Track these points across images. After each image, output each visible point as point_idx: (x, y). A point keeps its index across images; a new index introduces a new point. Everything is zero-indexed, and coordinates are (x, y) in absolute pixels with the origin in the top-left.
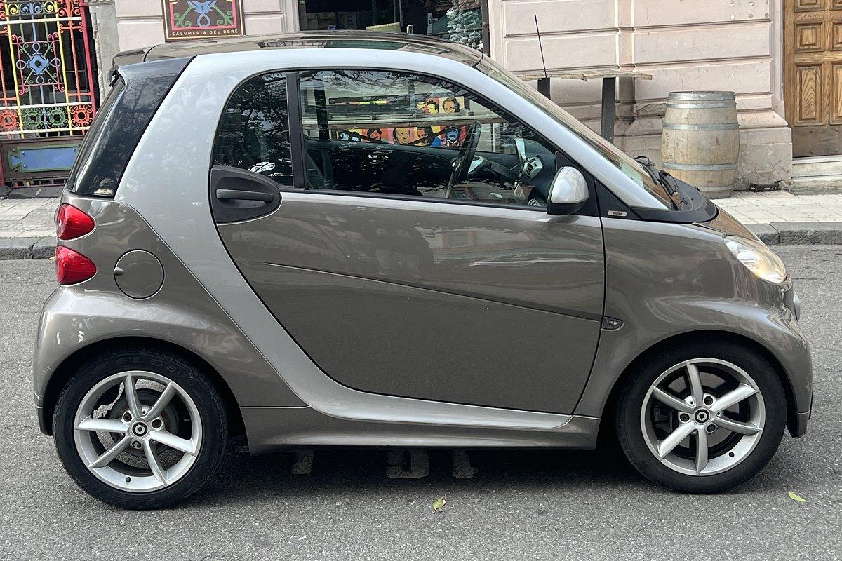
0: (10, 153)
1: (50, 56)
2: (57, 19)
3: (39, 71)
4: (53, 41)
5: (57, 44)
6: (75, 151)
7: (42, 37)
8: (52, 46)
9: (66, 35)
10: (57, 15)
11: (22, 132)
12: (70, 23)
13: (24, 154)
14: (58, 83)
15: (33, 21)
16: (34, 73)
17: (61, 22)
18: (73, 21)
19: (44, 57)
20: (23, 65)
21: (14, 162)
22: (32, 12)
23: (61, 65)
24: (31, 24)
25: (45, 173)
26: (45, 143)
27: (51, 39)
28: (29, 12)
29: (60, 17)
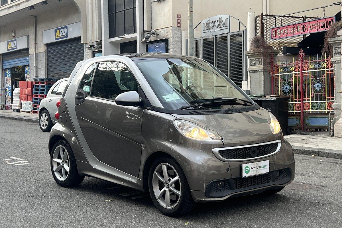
0: (306, 118)
1: (322, 83)
2: (326, 69)
3: (318, 89)
4: (323, 78)
5: (325, 79)
6: (327, 119)
7: (320, 76)
8: (323, 79)
9: (328, 75)
10: (326, 68)
11: (311, 111)
12: (330, 71)
13: (310, 119)
14: (324, 93)
15: (318, 70)
16: (316, 89)
17: (327, 70)
18: (331, 70)
19: (320, 83)
20: (313, 86)
21: (307, 122)
22: (318, 67)
23: (325, 87)
24: (317, 71)
25: (317, 127)
26: (317, 116)
27: (323, 77)
28: (317, 67)
29: (327, 68)
